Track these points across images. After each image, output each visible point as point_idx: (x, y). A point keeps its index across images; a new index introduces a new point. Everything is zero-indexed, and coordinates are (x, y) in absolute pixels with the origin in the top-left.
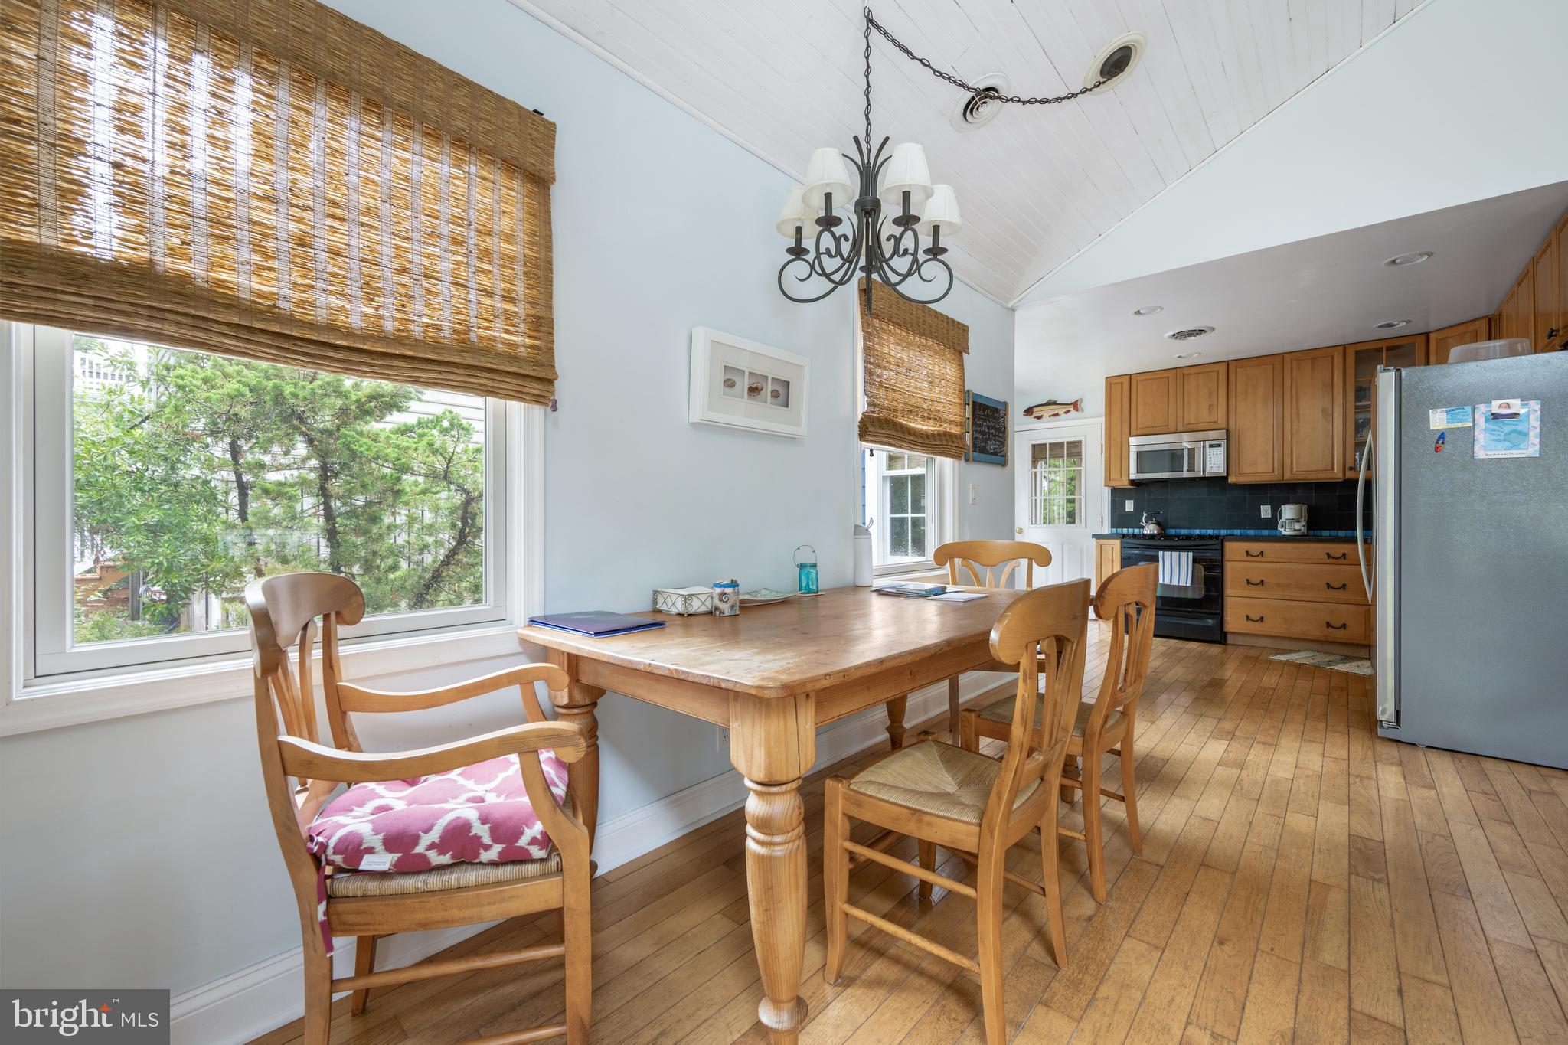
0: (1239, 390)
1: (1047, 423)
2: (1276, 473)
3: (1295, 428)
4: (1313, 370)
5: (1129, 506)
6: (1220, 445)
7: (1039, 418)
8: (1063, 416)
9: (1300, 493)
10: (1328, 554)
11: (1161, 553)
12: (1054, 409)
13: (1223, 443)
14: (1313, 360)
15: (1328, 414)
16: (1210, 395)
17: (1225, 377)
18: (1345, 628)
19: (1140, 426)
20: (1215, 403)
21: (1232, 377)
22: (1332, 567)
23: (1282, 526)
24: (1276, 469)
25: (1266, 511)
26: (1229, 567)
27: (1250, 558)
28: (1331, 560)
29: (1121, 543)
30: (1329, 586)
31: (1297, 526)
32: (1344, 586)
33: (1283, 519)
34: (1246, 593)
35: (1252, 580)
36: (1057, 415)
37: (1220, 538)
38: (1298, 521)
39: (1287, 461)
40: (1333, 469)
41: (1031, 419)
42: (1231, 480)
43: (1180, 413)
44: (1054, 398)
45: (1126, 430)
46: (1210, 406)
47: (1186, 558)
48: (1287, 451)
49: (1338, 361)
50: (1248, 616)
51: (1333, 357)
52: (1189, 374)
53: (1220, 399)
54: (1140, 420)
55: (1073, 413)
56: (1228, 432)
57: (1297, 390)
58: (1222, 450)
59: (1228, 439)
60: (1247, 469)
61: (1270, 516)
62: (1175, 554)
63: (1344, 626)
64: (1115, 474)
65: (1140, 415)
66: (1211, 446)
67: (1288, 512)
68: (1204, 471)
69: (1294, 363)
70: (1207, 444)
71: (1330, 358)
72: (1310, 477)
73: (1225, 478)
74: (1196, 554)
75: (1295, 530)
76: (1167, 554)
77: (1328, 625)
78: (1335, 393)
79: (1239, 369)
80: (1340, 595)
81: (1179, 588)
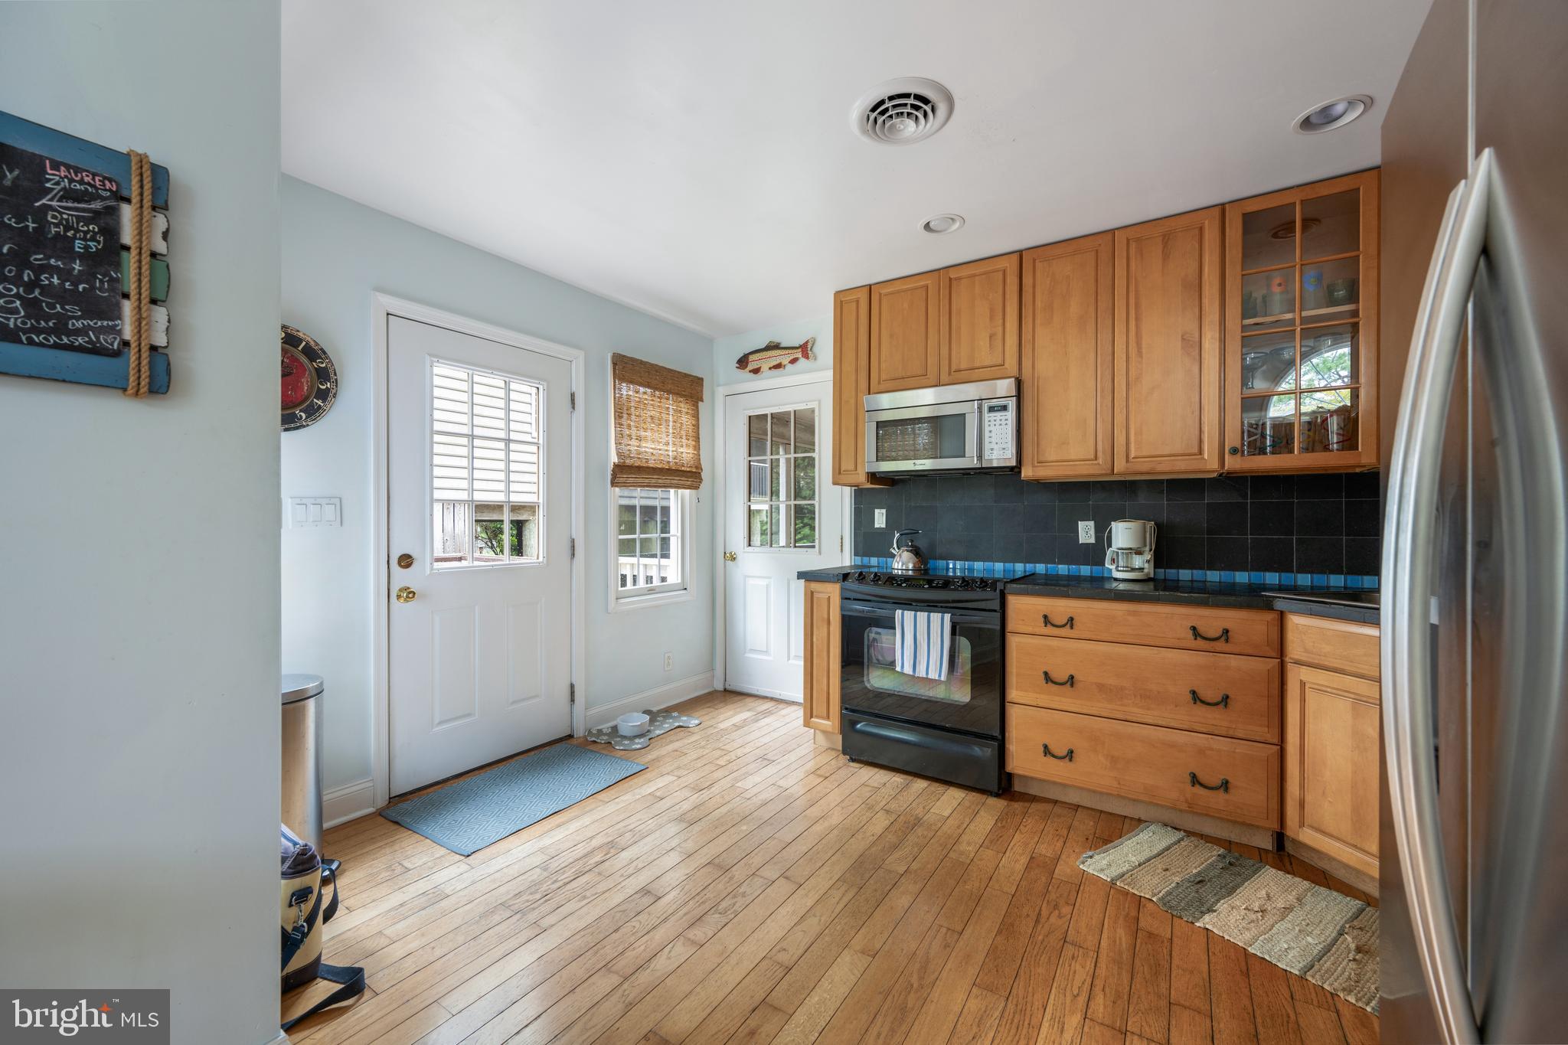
0: (1039, 304)
1: (769, 381)
2: (1100, 461)
3: (1133, 373)
4: (1166, 256)
5: (880, 518)
6: (1004, 408)
7: (756, 371)
8: (789, 367)
9: (1143, 499)
10: (1194, 629)
11: (899, 612)
12: (776, 357)
13: (1012, 404)
14: (1167, 239)
15: (1194, 347)
16: (992, 318)
17: (1016, 280)
18: (1226, 790)
19: (884, 377)
20: (1000, 329)
21: (1027, 280)
22: (1201, 658)
23: (1113, 560)
24: (1100, 454)
25: (1086, 531)
26: (1013, 642)
27: (1050, 630)
28: (1200, 643)
29: (843, 589)
30: (1195, 696)
31: (1138, 561)
32: (1225, 700)
33: (1114, 548)
34: (1044, 700)
35: (1054, 675)
36: (778, 366)
37: (1000, 586)
38: (1139, 552)
39: (1120, 439)
40: (1200, 452)
41: (745, 374)
42: (1027, 473)
43: (945, 351)
44: (776, 340)
45: (863, 384)
46: (991, 337)
47: (939, 623)
48: (1120, 418)
49: (1211, 235)
50: (1046, 747)
51: (1201, 229)
52: (959, 279)
53: (1008, 325)
54: (883, 366)
55: (802, 361)
56: (1019, 383)
57: (1137, 298)
58: (1011, 415)
59: (1019, 396)
60: (1051, 454)
61: (1093, 540)
62: (922, 616)
63: (1225, 786)
64: (847, 464)
65: (883, 358)
66: (991, 409)
67: (1123, 534)
68: (980, 457)
69: (1133, 245)
70: (986, 405)
71: (1197, 231)
72: (1160, 468)
73: (1015, 470)
74: (958, 619)
75: (1133, 570)
76: (909, 615)
77: (1195, 780)
78: (1206, 301)
79: (1039, 265)
80: (1215, 717)
81: (927, 680)
